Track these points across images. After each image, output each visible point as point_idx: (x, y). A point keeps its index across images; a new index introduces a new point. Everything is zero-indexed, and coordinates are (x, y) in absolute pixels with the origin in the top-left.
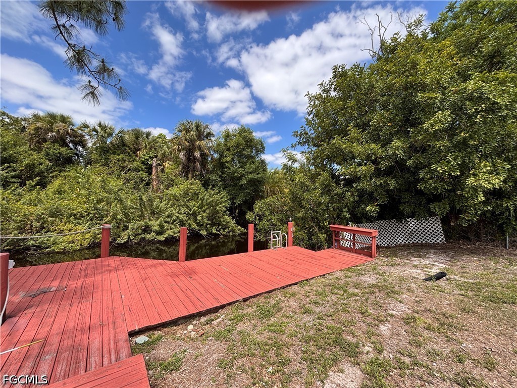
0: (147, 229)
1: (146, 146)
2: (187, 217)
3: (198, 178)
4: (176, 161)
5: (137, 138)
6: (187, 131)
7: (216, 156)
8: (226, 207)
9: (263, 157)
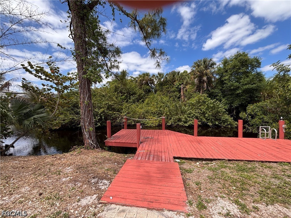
0: (180, 120)
1: (178, 79)
2: (200, 115)
3: (206, 92)
4: (193, 84)
5: (174, 76)
6: (198, 66)
7: (217, 77)
8: (225, 109)
9: (259, 70)
